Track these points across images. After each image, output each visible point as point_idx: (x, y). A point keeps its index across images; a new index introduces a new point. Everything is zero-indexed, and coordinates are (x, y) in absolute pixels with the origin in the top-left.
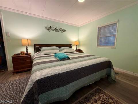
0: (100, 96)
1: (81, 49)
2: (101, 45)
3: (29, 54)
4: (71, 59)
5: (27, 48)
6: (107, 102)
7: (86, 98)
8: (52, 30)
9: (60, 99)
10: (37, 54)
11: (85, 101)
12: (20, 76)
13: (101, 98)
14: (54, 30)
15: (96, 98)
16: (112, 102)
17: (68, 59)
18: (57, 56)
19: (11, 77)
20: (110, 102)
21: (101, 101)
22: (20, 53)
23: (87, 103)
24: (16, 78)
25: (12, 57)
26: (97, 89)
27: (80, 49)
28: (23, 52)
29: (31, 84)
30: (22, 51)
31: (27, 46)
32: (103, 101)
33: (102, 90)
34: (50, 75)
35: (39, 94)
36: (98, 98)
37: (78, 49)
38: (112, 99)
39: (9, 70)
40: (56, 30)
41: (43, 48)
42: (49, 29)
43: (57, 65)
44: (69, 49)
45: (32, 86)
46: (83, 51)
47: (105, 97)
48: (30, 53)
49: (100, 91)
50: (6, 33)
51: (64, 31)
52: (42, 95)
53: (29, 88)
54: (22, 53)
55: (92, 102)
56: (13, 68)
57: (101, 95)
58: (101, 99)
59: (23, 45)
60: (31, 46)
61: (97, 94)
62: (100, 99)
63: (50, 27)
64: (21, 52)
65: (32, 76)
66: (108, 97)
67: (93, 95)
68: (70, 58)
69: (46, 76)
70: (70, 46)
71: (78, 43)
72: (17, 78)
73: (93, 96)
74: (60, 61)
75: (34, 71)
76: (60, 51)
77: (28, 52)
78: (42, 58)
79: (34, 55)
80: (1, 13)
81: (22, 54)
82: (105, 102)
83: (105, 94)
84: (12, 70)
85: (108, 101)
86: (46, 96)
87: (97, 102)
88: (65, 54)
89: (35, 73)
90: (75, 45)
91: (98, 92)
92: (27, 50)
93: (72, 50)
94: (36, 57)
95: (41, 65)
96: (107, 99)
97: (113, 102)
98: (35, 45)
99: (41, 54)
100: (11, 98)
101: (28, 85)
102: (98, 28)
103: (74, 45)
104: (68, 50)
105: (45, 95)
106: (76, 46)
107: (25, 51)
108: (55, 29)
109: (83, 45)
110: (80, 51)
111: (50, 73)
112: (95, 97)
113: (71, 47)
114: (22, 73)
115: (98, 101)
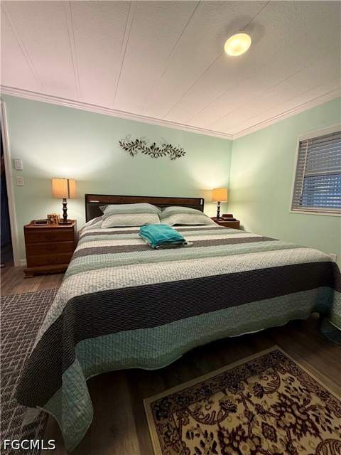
0: (278, 378)
1: (234, 217)
2: (310, 203)
3: (71, 224)
4: (191, 246)
5: (65, 205)
6: (301, 403)
7: (228, 375)
8: (140, 151)
9: (140, 365)
10: (93, 223)
11: (222, 384)
12: (42, 283)
13: (283, 384)
14: (147, 151)
15: (264, 384)
16: (320, 407)
17: (180, 243)
18: (147, 232)
19: (18, 284)
20: (312, 403)
21: (280, 395)
22: (46, 218)
23: (228, 392)
24: (32, 288)
25: (25, 228)
26: (271, 353)
27: (231, 216)
28: (55, 217)
29: (58, 308)
30: (51, 213)
31: (65, 200)
32: (285, 397)
33: (290, 361)
34: (112, 288)
35: (77, 339)
36: (268, 384)
37: (224, 216)
38: (324, 395)
39: (16, 265)
40: (153, 150)
41: (111, 208)
42: (132, 147)
43: (141, 261)
44: (190, 213)
45: (60, 314)
46: (241, 224)
47: (296, 384)
48: (73, 221)
49: (284, 361)
50: (13, 161)
51: (179, 156)
52: (87, 343)
53: (53, 317)
54: (52, 219)
55: (245, 393)
56: (26, 260)
57: (282, 377)
58: (282, 390)
59: (54, 197)
60: (76, 198)
61: (271, 370)
62: (277, 388)
63: (134, 141)
64: (50, 217)
65: (64, 284)
66: (310, 386)
67: (253, 371)
68: (188, 243)
69: (101, 289)
70: (197, 204)
71: (227, 195)
72: (34, 290)
73: (253, 373)
74: (155, 249)
75: (71, 271)
76: (161, 218)
77: (68, 218)
78: (102, 236)
79: (85, 227)
80: (2, 104)
81: (52, 222)
82: (295, 400)
83: (300, 375)
84: (24, 267)
85: (304, 400)
86: (98, 348)
87: (265, 396)
88: (175, 228)
89: (72, 277)
90: (213, 200)
91: (274, 363)
92: (65, 211)
93: (201, 217)
94: (89, 231)
95: (93, 256)
96: (304, 394)
97: (323, 405)
98: (88, 197)
99: (104, 224)
100: (14, 340)
101: (51, 308)
102: (301, 143)
103: (212, 202)
104: (188, 215)
105: (94, 345)
106: (219, 203)
107: (61, 214)
108: (152, 147)
109: (243, 202)
110: (228, 222)
111: (115, 281)
112: (261, 378)
113: (201, 208)
114: (48, 277)
115: (267, 393)
